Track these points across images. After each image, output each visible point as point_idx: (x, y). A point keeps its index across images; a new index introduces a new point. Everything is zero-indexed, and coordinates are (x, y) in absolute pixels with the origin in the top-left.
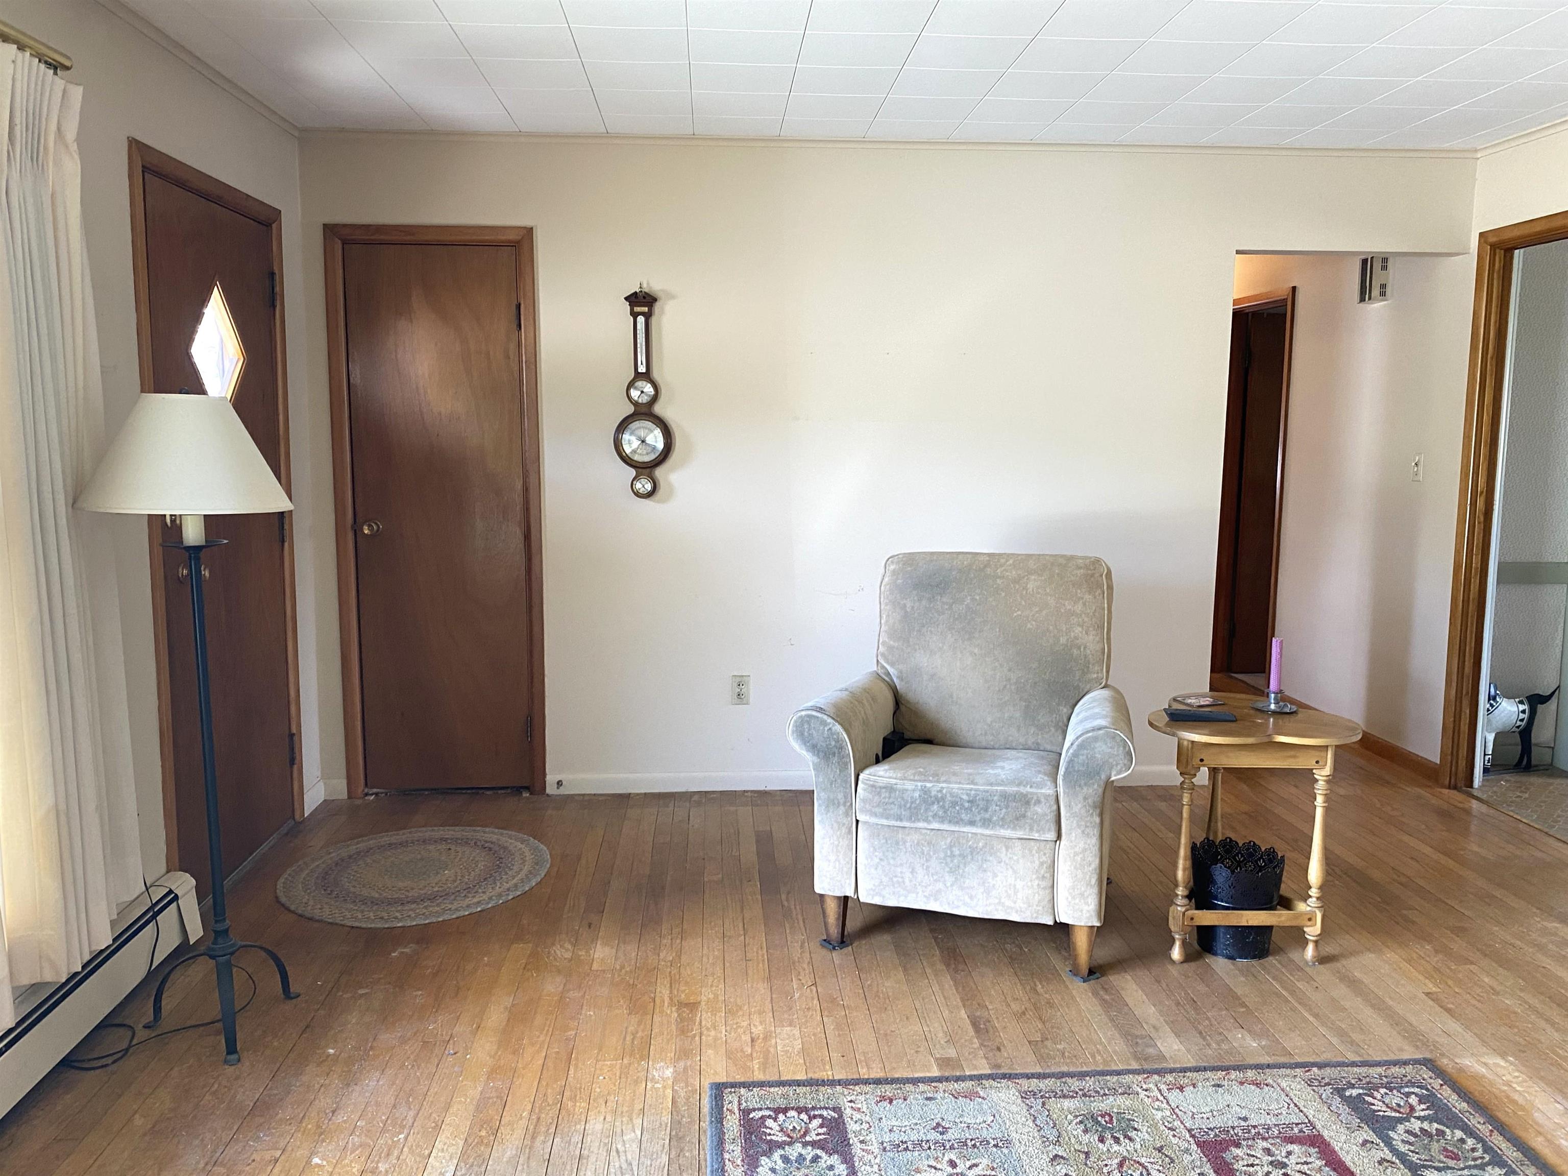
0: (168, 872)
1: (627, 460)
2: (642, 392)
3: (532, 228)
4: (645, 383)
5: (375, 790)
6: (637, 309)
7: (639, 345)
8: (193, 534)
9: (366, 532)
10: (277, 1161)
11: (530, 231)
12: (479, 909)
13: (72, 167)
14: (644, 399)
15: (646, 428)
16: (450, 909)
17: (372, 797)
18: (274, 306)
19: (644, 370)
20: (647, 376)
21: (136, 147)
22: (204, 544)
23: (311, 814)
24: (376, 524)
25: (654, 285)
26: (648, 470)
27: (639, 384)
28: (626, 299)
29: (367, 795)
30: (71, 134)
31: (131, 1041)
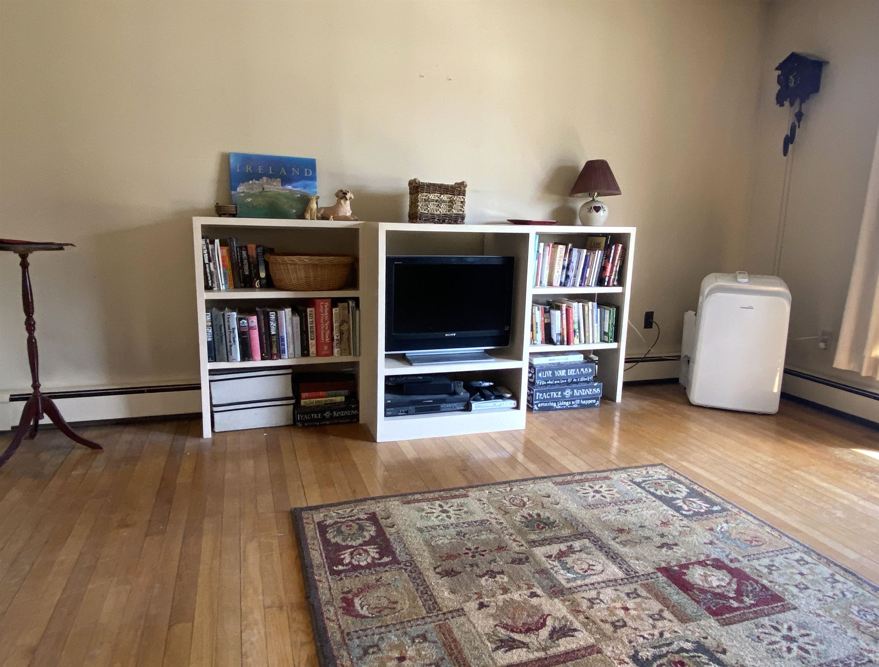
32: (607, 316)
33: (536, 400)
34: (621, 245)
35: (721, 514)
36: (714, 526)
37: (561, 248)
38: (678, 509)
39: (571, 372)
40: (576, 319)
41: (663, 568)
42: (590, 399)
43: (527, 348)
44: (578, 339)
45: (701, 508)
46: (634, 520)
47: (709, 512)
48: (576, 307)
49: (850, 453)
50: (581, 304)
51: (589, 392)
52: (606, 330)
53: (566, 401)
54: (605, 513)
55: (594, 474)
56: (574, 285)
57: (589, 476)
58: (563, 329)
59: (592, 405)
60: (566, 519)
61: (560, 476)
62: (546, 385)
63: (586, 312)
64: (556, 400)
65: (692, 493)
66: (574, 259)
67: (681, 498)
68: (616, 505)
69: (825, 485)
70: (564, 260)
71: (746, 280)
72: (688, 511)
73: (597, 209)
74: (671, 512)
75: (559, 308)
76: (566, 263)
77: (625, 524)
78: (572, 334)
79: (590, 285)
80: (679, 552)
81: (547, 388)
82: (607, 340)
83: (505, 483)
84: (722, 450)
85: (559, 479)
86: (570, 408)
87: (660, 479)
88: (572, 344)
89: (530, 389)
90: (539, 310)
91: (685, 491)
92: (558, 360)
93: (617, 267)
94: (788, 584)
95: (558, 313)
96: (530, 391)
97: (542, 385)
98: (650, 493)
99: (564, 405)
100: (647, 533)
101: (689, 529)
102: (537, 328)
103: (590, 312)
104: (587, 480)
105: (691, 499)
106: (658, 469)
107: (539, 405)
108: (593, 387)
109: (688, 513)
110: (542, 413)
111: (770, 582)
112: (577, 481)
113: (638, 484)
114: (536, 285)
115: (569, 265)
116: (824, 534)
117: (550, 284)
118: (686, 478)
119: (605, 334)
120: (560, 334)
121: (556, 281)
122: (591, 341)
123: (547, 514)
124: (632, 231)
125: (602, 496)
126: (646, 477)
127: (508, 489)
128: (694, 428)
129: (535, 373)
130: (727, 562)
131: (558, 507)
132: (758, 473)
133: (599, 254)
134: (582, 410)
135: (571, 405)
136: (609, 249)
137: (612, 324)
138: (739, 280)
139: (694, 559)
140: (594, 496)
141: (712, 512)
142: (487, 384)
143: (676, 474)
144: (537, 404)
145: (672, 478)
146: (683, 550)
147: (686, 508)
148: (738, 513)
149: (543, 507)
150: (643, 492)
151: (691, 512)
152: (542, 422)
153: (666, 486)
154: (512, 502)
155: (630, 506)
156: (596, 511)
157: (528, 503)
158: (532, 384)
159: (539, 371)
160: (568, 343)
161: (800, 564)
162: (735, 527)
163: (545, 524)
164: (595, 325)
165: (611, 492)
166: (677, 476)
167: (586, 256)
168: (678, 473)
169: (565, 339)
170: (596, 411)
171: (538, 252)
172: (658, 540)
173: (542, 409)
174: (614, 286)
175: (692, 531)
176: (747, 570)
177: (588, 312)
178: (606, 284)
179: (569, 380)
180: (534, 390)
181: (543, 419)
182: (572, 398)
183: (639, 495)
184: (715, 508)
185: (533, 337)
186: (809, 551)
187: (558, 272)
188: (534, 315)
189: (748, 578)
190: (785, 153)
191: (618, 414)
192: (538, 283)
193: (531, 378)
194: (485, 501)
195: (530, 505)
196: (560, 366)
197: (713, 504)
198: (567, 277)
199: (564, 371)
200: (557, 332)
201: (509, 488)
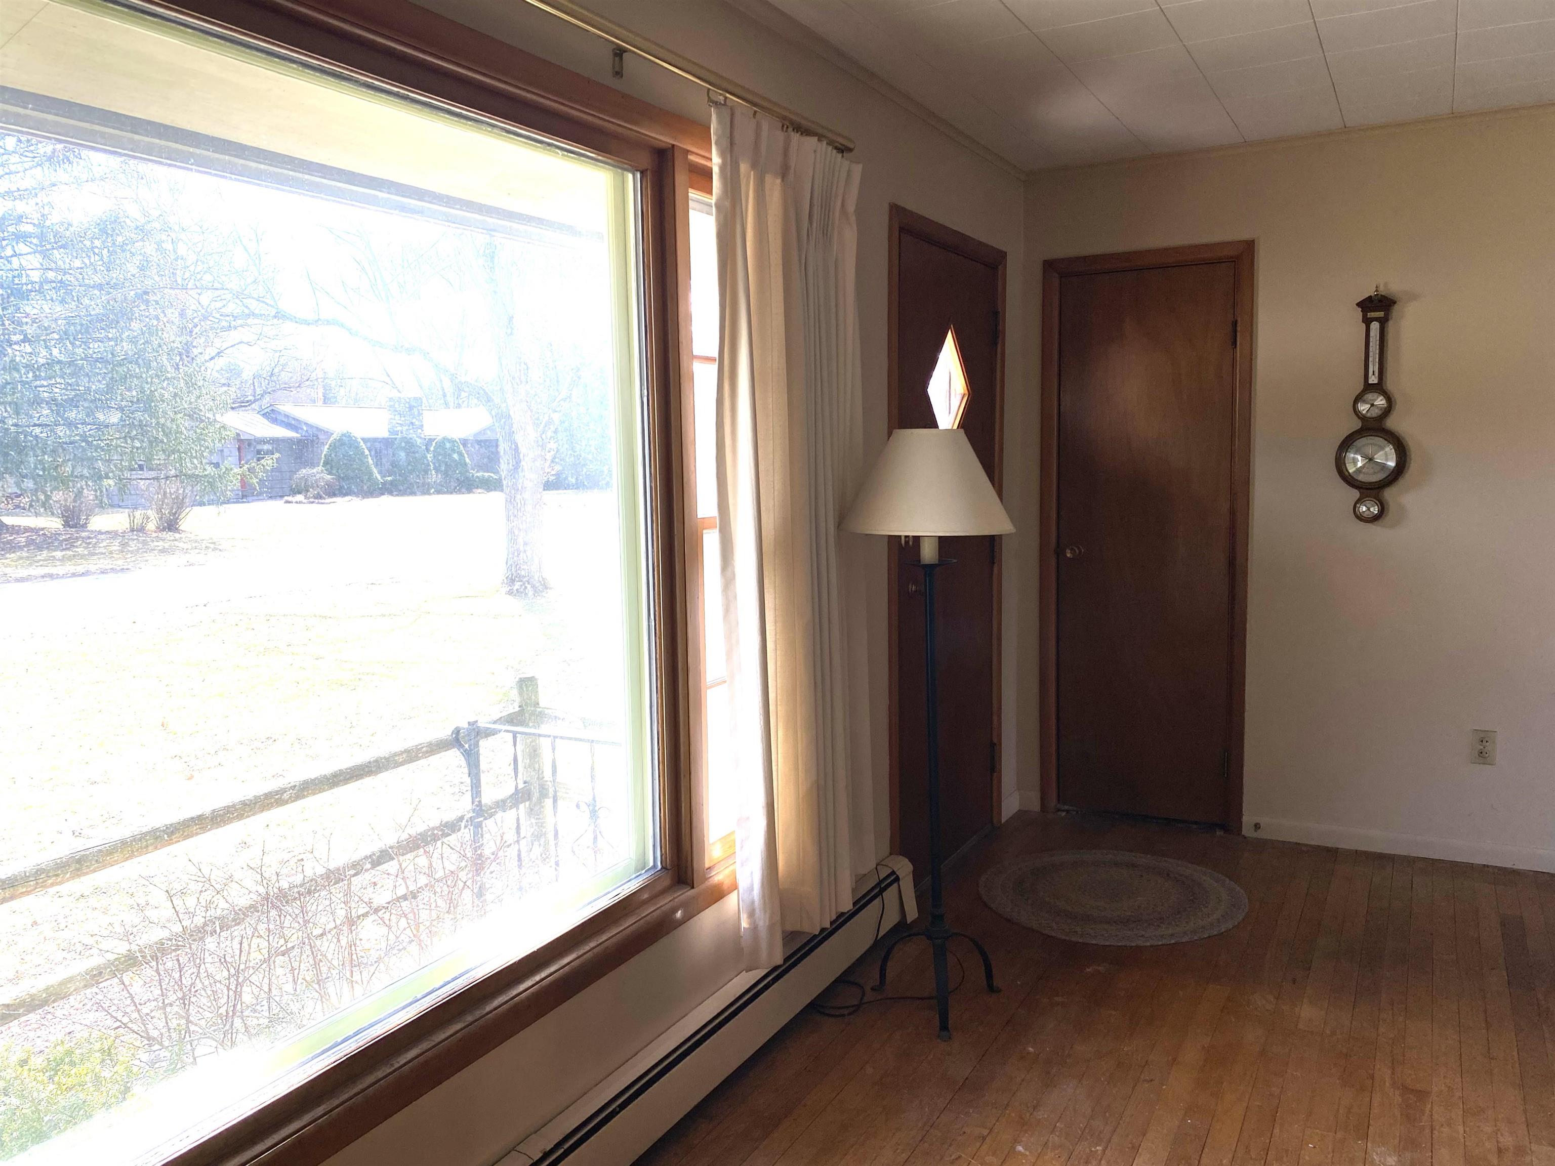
0: (891, 854)
1: (1349, 480)
2: (1372, 405)
3: (1253, 241)
4: (1376, 395)
5: (1066, 807)
6: (1371, 315)
7: (1371, 354)
8: (929, 553)
9: (1068, 555)
10: (984, 1138)
11: (1250, 246)
12: (1173, 941)
13: (850, 236)
14: (1375, 413)
15: (1375, 445)
16: (1143, 936)
17: (1064, 814)
18: (996, 344)
19: (1376, 382)
20: (1380, 388)
21: (896, 210)
22: (937, 562)
23: (1007, 821)
24: (1079, 548)
25: (1393, 285)
26: (1375, 491)
27: (1369, 396)
28: (1358, 305)
29: (1059, 810)
30: (851, 208)
31: (862, 999)
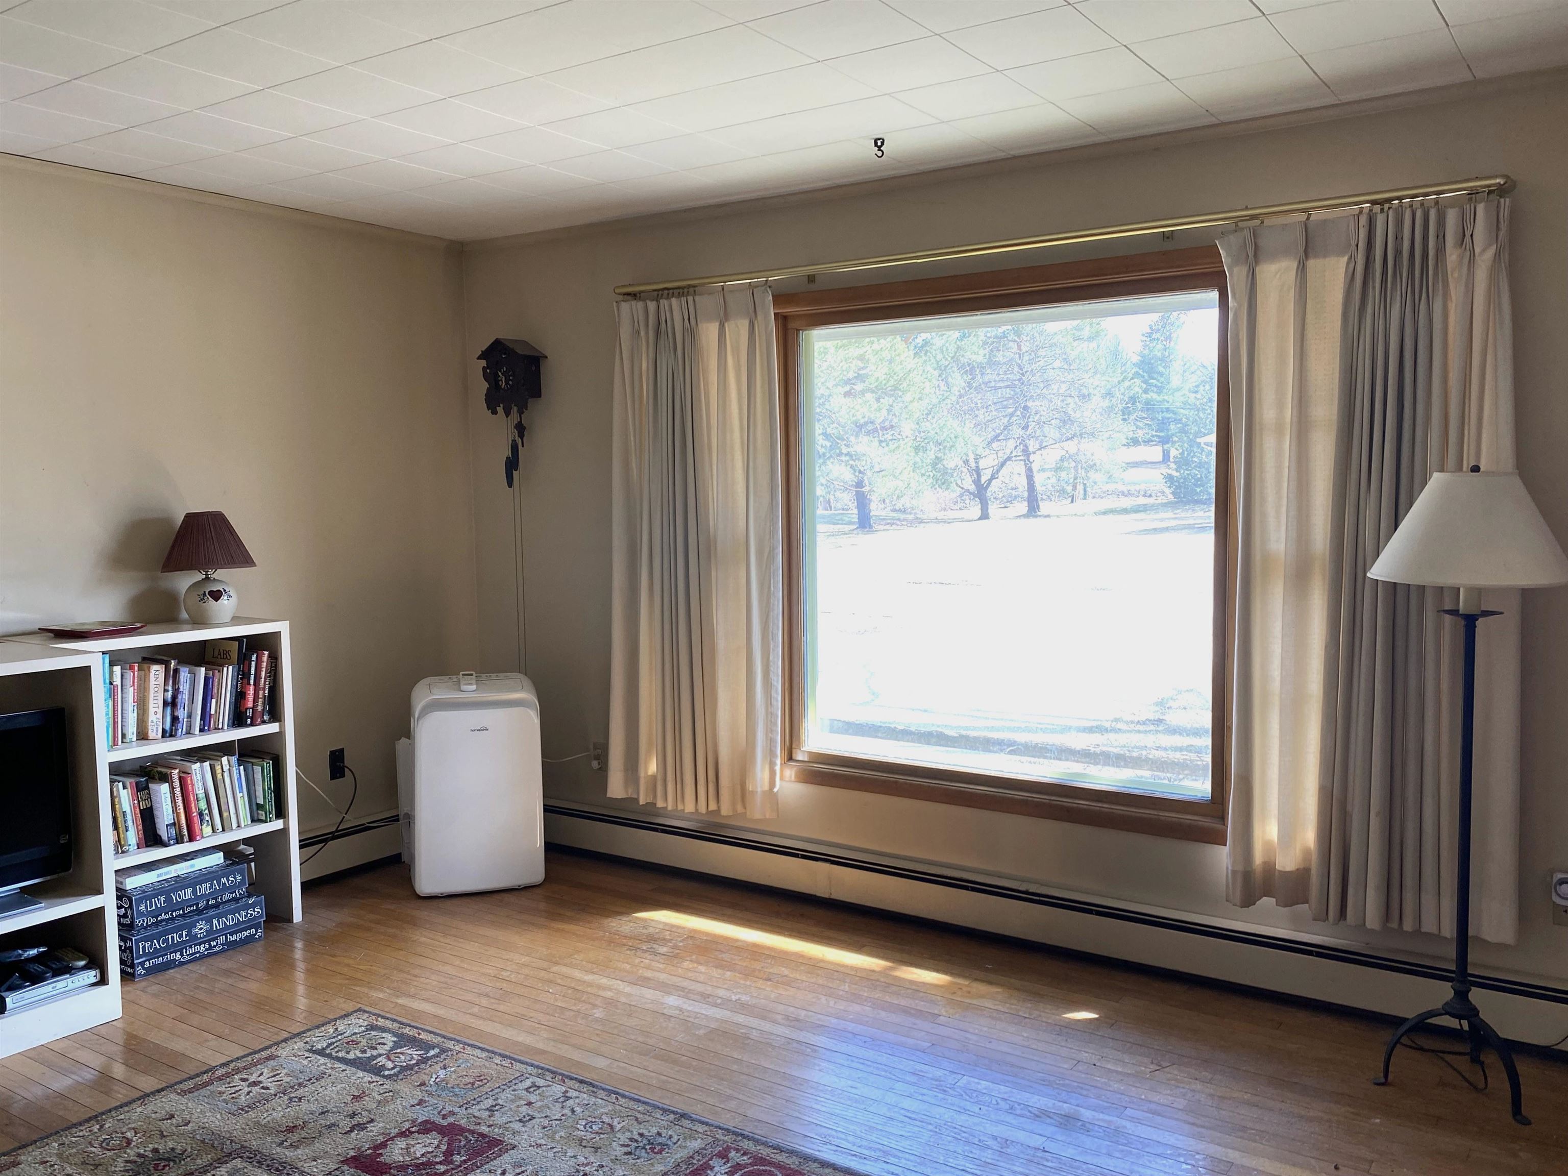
32: (258, 776)
33: (139, 957)
34: (266, 653)
35: (438, 1059)
36: (425, 1078)
37: (157, 672)
38: (378, 1071)
39: (204, 889)
40: (200, 792)
41: (353, 1157)
42: (245, 929)
43: (110, 863)
44: (210, 828)
45: (412, 1058)
46: (313, 1107)
47: (424, 1060)
48: (199, 772)
49: (630, 921)
50: (207, 764)
51: (242, 916)
52: (260, 801)
53: (200, 944)
54: (267, 1111)
55: (249, 1059)
56: (189, 733)
57: (241, 1064)
58: (178, 815)
59: (250, 939)
60: (203, 1141)
61: (191, 1078)
62: (156, 924)
63: (219, 776)
64: (179, 948)
65: (403, 1041)
66: (185, 687)
67: (384, 1052)
68: (285, 1094)
69: (589, 978)
70: (165, 691)
71: (474, 687)
72: (393, 1069)
73: (216, 596)
74: (368, 1077)
75: (165, 778)
76: (170, 694)
77: (298, 1118)
78: (196, 820)
79: (220, 726)
80: (375, 1130)
81: (160, 929)
82: (264, 818)
83: (89, 1120)
84: (457, 963)
85: (190, 1084)
86: (209, 955)
87: (355, 1034)
88: (198, 838)
89: (122, 938)
90: (124, 788)
91: (389, 1039)
92: (176, 870)
93: (264, 689)
94: (510, 1122)
95: (165, 788)
96: (125, 942)
97: (148, 926)
98: (339, 1059)
99: (195, 953)
100: (331, 1119)
101: (391, 1094)
102: (125, 821)
103: (226, 775)
104: (238, 1071)
105: (399, 1051)
106: (353, 1020)
107: (147, 965)
108: (247, 907)
109: (392, 1072)
110: (151, 978)
111: (489, 1126)
112: (219, 1079)
113: (321, 1053)
114: (115, 743)
115: (174, 697)
116: (575, 1046)
117: (142, 736)
118: (394, 1020)
119: (259, 807)
120: (174, 824)
121: (155, 731)
122: (235, 825)
123: (171, 1144)
124: (282, 627)
125: (263, 1088)
126: (334, 1037)
127: (96, 1128)
128: (422, 937)
129: (131, 907)
130: (439, 1120)
131: (189, 1127)
132: (504, 985)
133: (229, 672)
134: (231, 952)
135: (211, 947)
136: (247, 662)
137: (269, 788)
138: (464, 687)
139: (394, 1132)
140: (248, 1093)
141: (428, 1059)
142: (33, 952)
143: (379, 1019)
144: (142, 964)
145: (372, 1027)
146: (381, 1125)
147: (390, 1065)
148: (462, 1050)
149: (163, 1136)
150: (327, 1060)
151: (398, 1069)
152: (155, 995)
153: (364, 1042)
154: (105, 1146)
155: (306, 1089)
156: (252, 1114)
157: (134, 1139)
158: (126, 929)
159: (139, 901)
160: (191, 839)
161: (530, 1092)
162: (455, 1072)
163: (169, 1160)
164: (239, 795)
165: (277, 1078)
166: (381, 1022)
167: (206, 679)
168: (383, 1017)
169: (185, 832)
170: (259, 947)
171: (111, 683)
172: (346, 1124)
173: (151, 971)
174: (264, 722)
175: (395, 1093)
176: (463, 1122)
177: (223, 775)
178: (249, 721)
179: (201, 905)
180: (133, 938)
181: (155, 988)
182: (212, 934)
183: (322, 1068)
184: (432, 1053)
185: (119, 840)
186: (543, 1071)
187: (156, 713)
188: (117, 800)
189: (462, 1130)
190: (510, 484)
191: (299, 945)
192: (118, 738)
193: (125, 916)
194: (54, 1159)
195: (139, 1141)
196: (180, 882)
197: (427, 1046)
198: (175, 719)
199: (190, 890)
200: (167, 823)
201: (98, 1127)
